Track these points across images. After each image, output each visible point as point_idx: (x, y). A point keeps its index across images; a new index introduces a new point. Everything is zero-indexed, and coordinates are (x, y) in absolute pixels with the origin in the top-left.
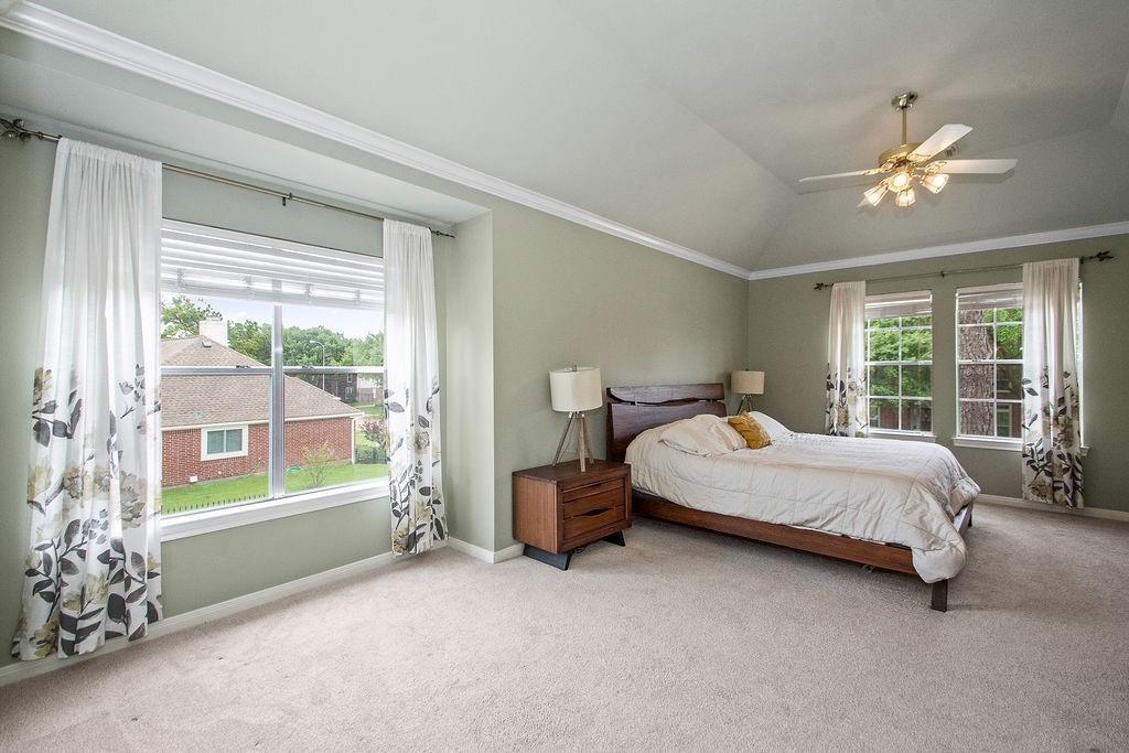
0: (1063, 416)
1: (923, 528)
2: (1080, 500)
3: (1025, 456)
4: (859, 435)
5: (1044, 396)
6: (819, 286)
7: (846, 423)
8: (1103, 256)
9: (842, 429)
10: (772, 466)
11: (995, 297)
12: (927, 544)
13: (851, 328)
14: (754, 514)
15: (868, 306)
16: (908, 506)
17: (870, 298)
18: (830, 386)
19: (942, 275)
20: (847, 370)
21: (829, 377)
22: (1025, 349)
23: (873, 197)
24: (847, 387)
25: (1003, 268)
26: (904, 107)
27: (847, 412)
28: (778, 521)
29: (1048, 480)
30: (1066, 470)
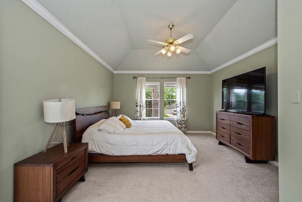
0: (183, 111)
1: (188, 147)
2: (186, 130)
3: (177, 121)
4: (144, 119)
5: (180, 107)
6: (134, 77)
7: (141, 116)
8: (189, 78)
9: (140, 118)
10: (144, 134)
11: (171, 85)
12: (190, 152)
13: (142, 90)
14: (139, 153)
15: (146, 84)
16: (183, 142)
17: (147, 82)
18: (137, 106)
19: (162, 78)
20: (141, 101)
21: (137, 103)
22: (177, 97)
23: (163, 51)
24: (141, 106)
25: (173, 78)
26: (171, 28)
27: (141, 113)
28: (148, 154)
29: (181, 126)
30: (184, 124)
